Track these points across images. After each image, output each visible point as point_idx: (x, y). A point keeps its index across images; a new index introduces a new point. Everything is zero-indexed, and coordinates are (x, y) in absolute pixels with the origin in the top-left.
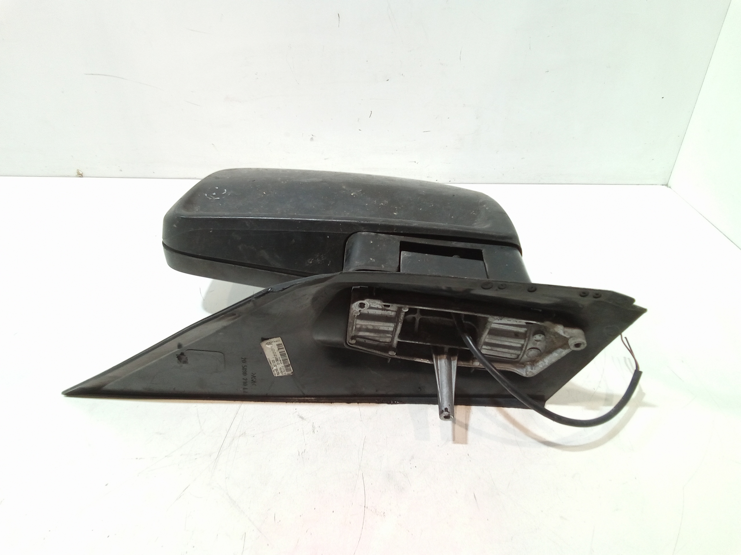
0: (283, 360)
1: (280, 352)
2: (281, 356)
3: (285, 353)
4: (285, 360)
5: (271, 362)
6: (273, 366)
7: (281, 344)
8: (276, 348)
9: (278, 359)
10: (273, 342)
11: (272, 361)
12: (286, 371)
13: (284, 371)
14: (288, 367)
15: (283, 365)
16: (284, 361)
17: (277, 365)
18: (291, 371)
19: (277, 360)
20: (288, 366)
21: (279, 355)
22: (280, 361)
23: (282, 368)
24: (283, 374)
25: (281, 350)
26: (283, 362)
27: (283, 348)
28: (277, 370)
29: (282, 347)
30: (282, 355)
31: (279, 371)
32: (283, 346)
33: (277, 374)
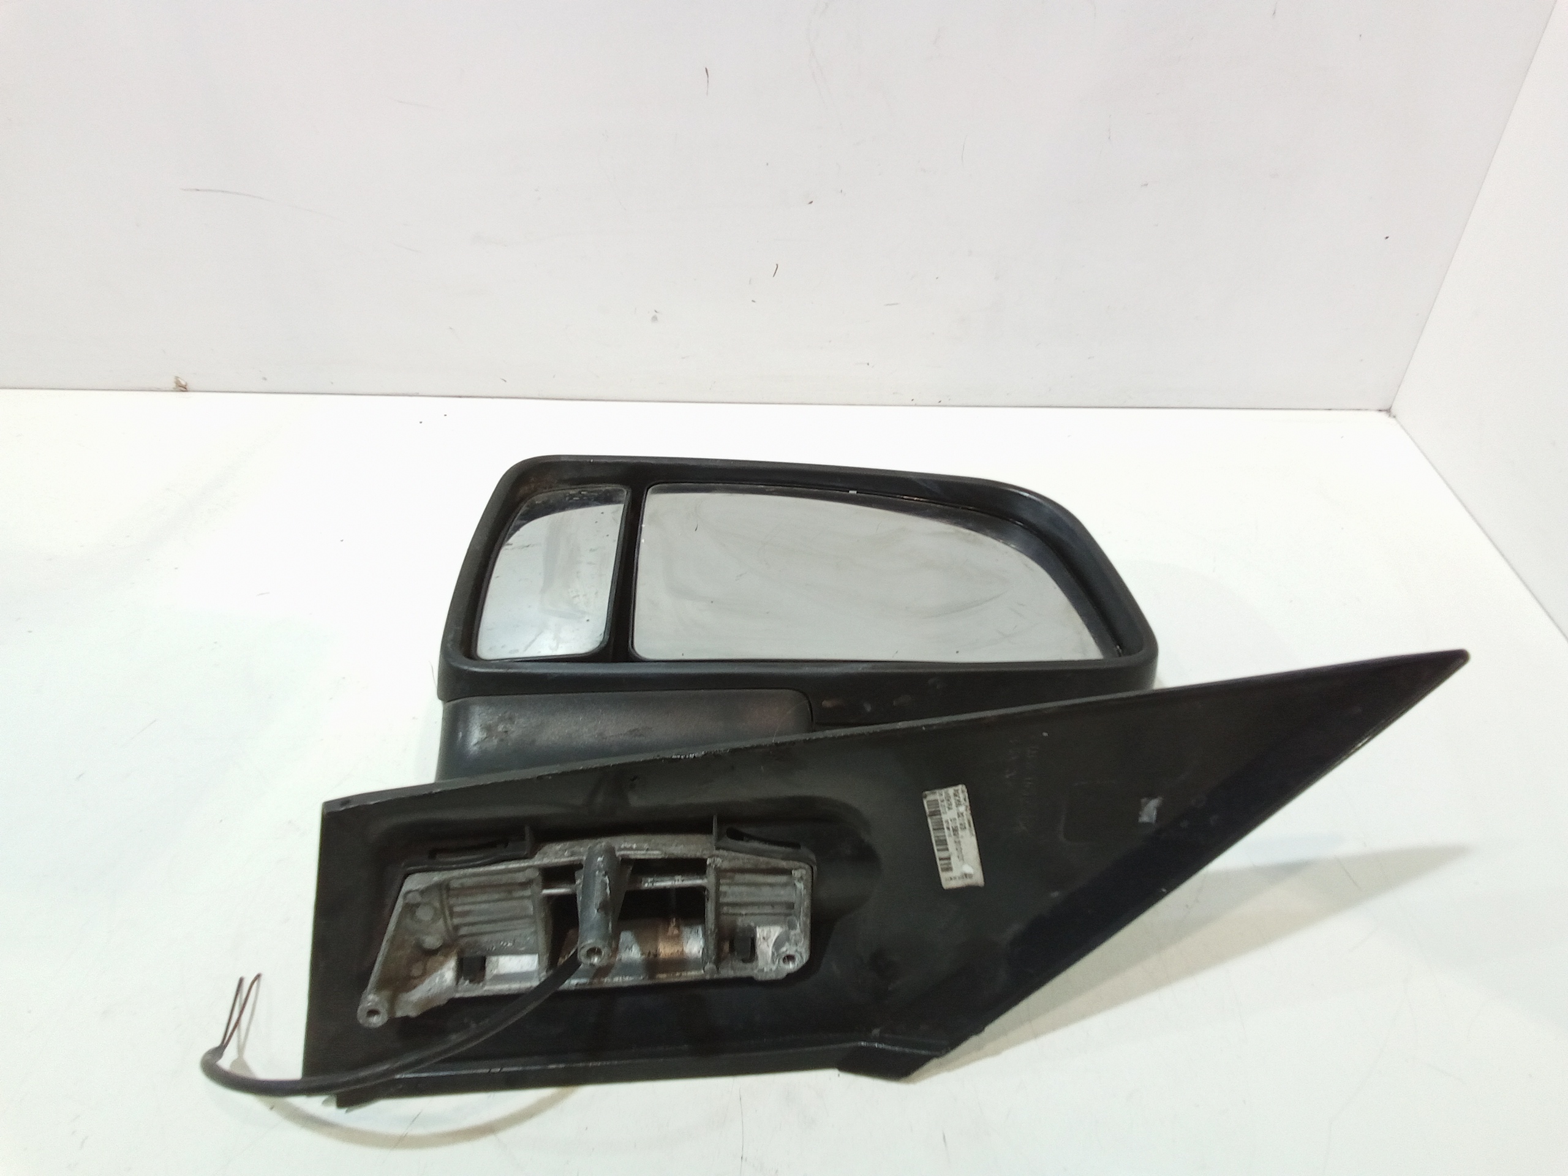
0: (943, 829)
1: (947, 849)
2: (946, 840)
3: (937, 845)
4: (938, 829)
5: (967, 826)
6: (965, 813)
7: (943, 870)
8: (954, 860)
9: (952, 833)
10: (959, 878)
11: (965, 828)
12: (937, 800)
13: (943, 801)
14: (933, 810)
15: (944, 817)
16: (940, 827)
17: (956, 817)
18: (928, 802)
19: (955, 830)
20: (933, 814)
21: (950, 841)
22: (948, 828)
23: (947, 809)
24: (945, 793)
25: (944, 854)
26: (943, 825)
27: (941, 859)
28: (958, 804)
29: (943, 862)
30: (943, 842)
31: (953, 801)
32: (941, 865)
33: (960, 791)
